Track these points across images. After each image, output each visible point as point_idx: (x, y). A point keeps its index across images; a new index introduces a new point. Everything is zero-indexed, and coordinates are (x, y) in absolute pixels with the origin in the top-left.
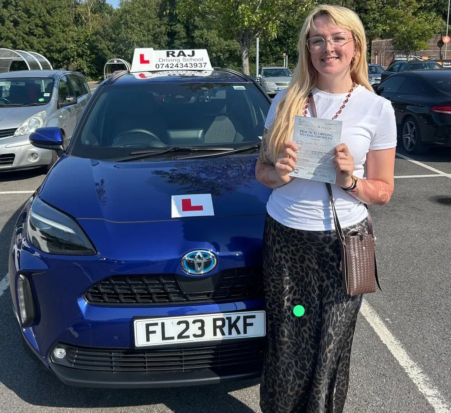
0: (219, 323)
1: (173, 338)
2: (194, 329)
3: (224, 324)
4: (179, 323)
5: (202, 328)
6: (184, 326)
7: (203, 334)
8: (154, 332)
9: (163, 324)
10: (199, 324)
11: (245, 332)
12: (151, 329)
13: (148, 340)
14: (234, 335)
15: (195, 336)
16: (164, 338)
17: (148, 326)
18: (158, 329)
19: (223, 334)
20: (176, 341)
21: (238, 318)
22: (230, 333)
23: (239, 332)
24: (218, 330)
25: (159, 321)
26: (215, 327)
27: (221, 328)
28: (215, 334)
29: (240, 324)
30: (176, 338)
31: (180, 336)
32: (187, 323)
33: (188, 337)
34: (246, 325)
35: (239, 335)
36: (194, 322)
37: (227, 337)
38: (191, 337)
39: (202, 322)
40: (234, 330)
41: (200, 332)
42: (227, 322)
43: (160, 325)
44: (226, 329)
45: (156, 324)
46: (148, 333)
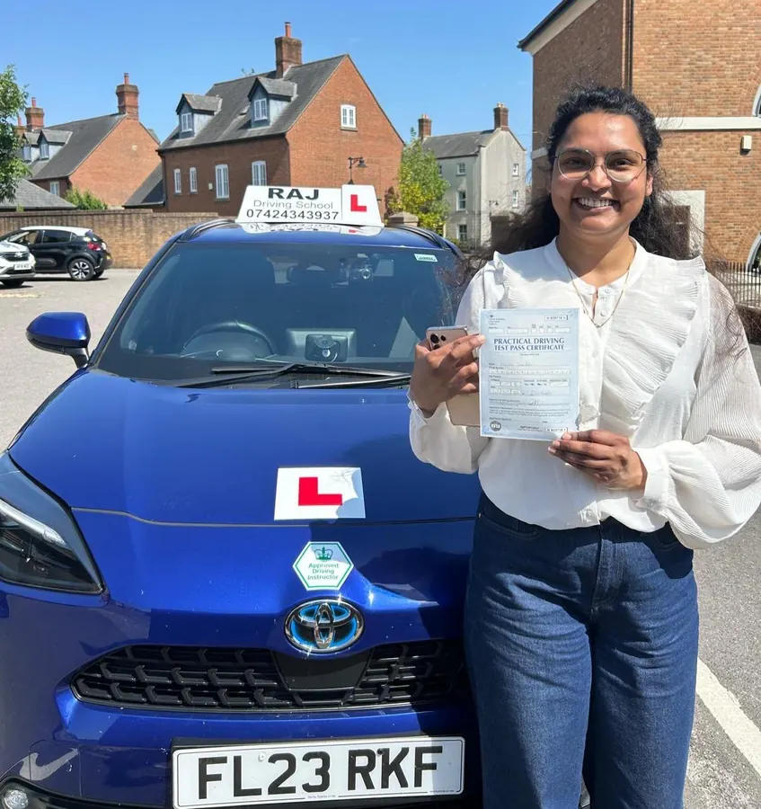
0: (362, 761)
1: (257, 792)
2: (306, 773)
3: (371, 765)
4: (273, 759)
5: (323, 772)
6: (283, 766)
7: (324, 786)
8: (218, 777)
9: (237, 760)
10: (318, 763)
11: (418, 783)
12: (211, 769)
13: (203, 794)
14: (394, 790)
15: (307, 788)
16: (238, 791)
17: (203, 763)
18: (227, 770)
19: (369, 785)
20: (265, 798)
21: (404, 752)
22: (385, 784)
23: (403, 783)
24: (359, 776)
25: (229, 752)
26: (353, 769)
27: (365, 772)
28: (352, 786)
29: (408, 766)
30: (265, 791)
31: (274, 789)
32: (291, 759)
33: (291, 790)
34: (420, 767)
35: (404, 790)
36: (307, 757)
37: (378, 792)
38: (299, 790)
39: (325, 758)
40: (393, 777)
41: (318, 781)
42: (379, 760)
43: (231, 762)
44: (376, 775)
45: (223, 760)
46: (204, 778)
